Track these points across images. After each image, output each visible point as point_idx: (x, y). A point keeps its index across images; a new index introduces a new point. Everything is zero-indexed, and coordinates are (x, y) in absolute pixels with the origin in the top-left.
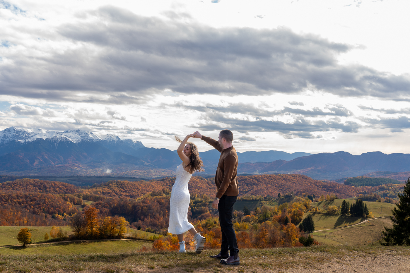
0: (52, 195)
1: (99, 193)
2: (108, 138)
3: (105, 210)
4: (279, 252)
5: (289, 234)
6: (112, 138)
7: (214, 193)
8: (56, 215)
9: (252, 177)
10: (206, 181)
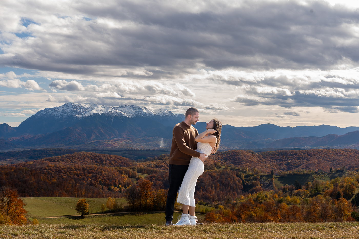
0: (108, 167)
1: (152, 166)
2: (161, 112)
3: (158, 183)
4: (331, 226)
5: (340, 209)
6: (165, 113)
7: (265, 167)
8: (112, 187)
9: (303, 152)
10: (257, 155)
